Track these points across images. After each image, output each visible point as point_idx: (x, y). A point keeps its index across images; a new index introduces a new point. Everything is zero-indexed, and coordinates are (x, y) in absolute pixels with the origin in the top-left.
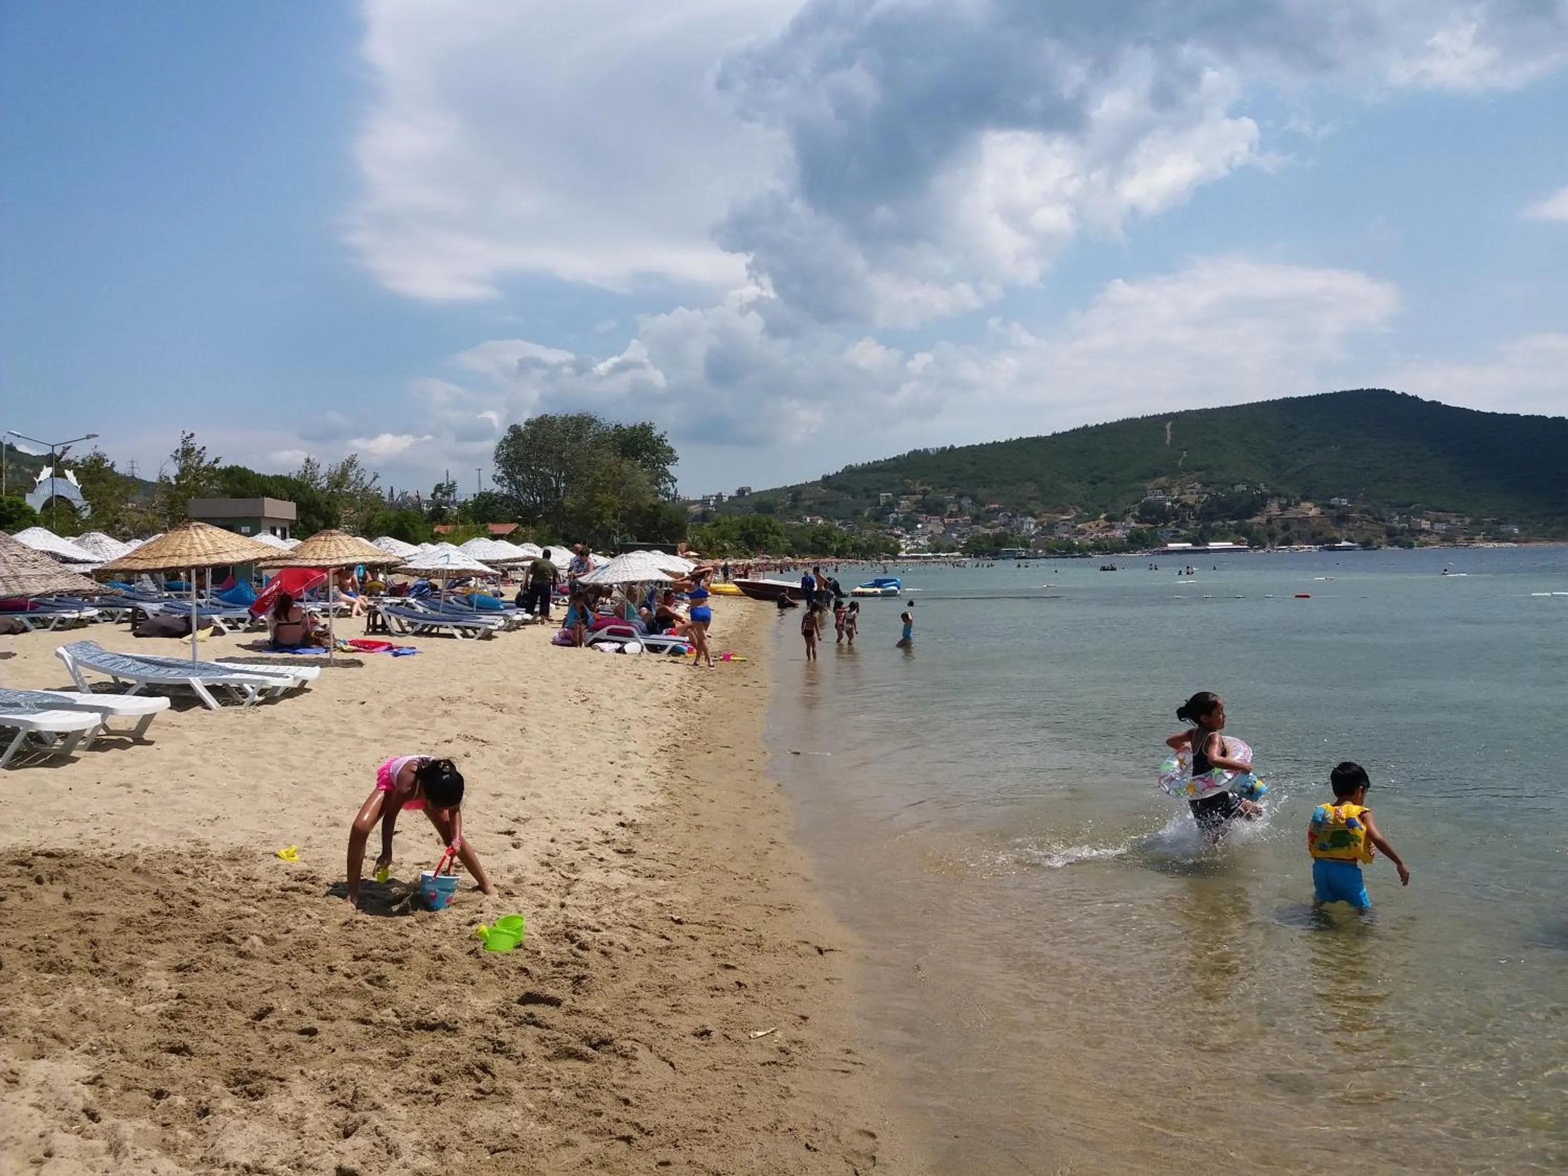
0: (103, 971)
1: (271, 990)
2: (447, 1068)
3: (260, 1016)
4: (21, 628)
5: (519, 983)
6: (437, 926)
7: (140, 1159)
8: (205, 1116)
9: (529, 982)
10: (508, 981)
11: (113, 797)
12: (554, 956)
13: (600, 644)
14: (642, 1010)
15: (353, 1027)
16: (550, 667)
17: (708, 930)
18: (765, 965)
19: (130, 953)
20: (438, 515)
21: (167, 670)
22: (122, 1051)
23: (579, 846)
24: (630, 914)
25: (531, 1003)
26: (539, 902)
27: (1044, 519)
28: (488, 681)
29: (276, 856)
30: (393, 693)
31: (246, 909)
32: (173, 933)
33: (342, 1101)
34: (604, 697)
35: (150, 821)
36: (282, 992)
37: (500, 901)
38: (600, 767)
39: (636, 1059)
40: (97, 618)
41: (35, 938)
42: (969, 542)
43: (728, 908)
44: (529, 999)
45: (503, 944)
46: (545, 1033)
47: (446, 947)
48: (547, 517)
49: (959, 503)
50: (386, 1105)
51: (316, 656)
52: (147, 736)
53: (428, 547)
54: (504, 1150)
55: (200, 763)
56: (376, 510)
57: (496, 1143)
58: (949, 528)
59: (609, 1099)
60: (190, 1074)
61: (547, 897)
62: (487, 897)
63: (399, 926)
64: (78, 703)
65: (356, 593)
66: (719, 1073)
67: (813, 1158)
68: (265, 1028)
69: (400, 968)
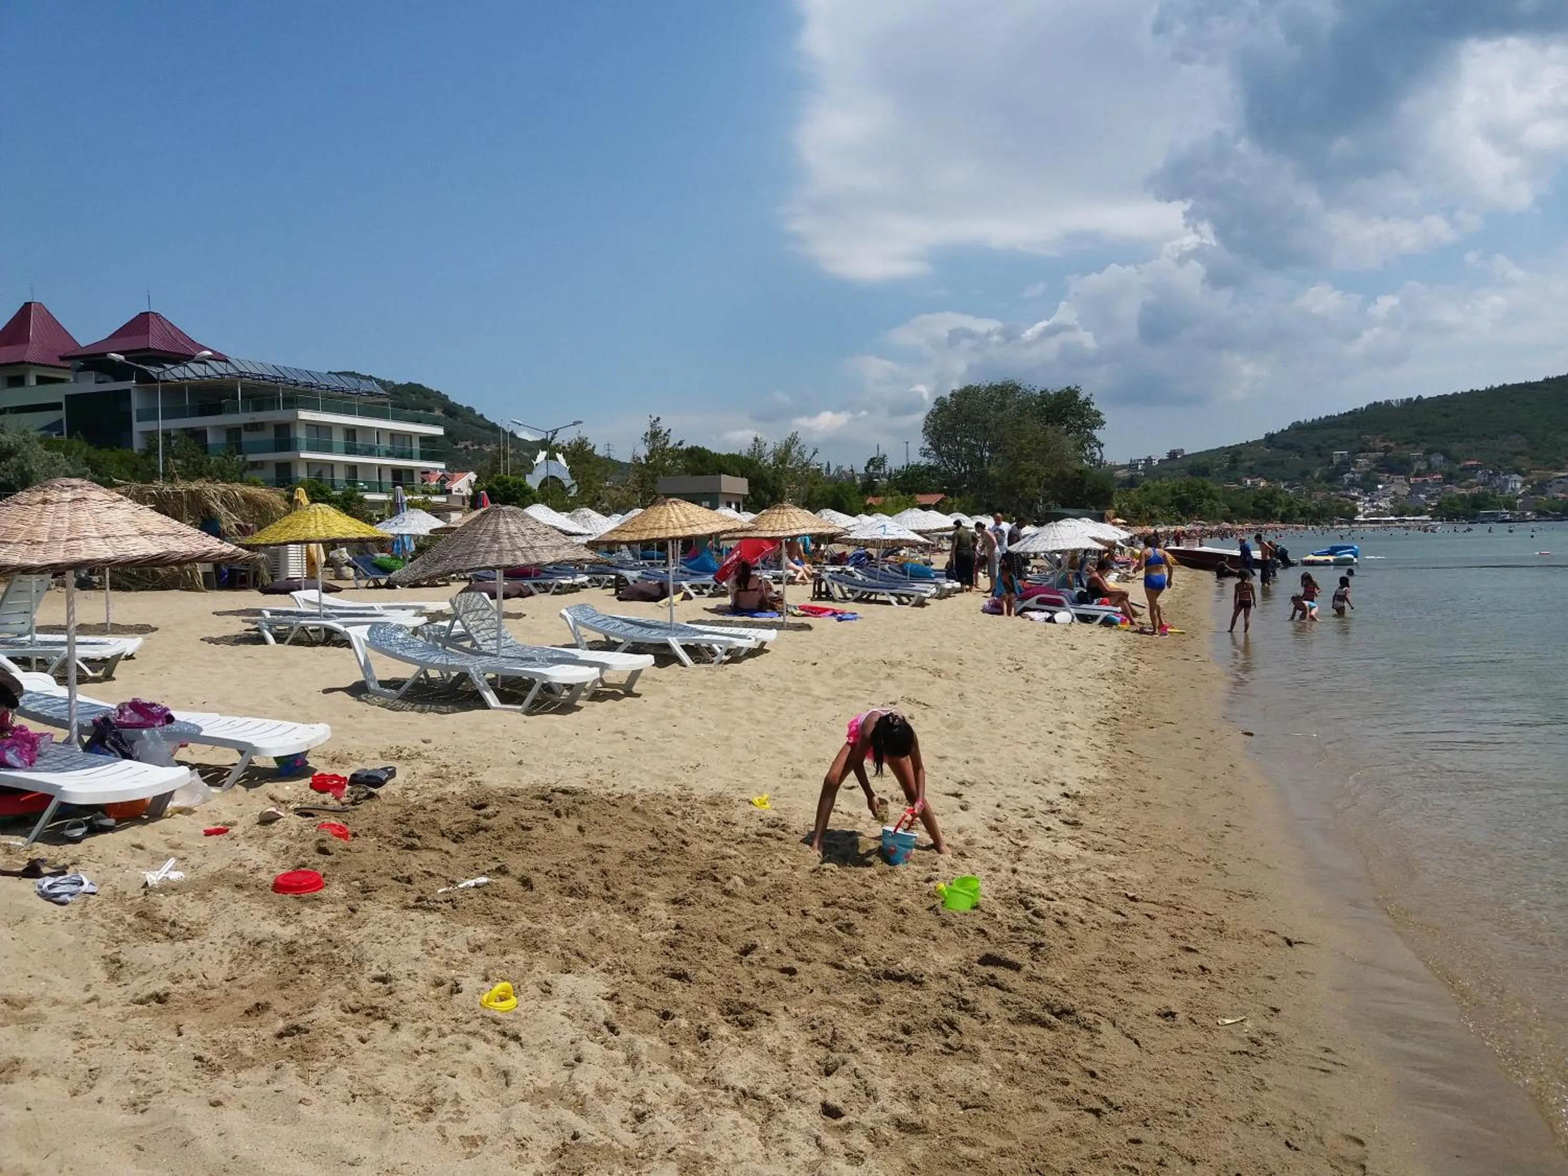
0: (613, 898)
1: (753, 928)
2: (916, 1020)
3: (746, 951)
4: (528, 592)
5: (977, 944)
6: (897, 880)
7: (654, 1073)
8: (705, 1040)
9: (987, 944)
10: (968, 941)
11: (611, 742)
12: (1010, 920)
13: (1031, 614)
14: (1103, 985)
15: (828, 971)
16: (982, 635)
17: (1165, 910)
18: (1229, 952)
19: (635, 884)
20: (869, 487)
21: (649, 630)
22: (633, 973)
23: (1024, 813)
24: (1083, 886)
25: (992, 965)
26: (990, 865)
27: (1535, 476)
28: (925, 647)
29: (750, 803)
30: (840, 656)
31: (728, 850)
32: (668, 868)
33: (822, 1040)
34: (1038, 666)
35: (643, 766)
36: (764, 931)
37: (954, 861)
38: (1039, 736)
39: (1100, 1033)
40: (587, 584)
41: (557, 865)
42: (1439, 505)
43: (1184, 891)
44: (988, 960)
45: (961, 903)
46: (1008, 996)
47: (907, 902)
48: (971, 487)
49: (1427, 460)
50: (863, 1049)
51: (770, 620)
52: (635, 689)
53: (864, 519)
54: (975, 1107)
55: (680, 714)
56: (816, 484)
57: (966, 1098)
58: (1416, 489)
59: (1076, 1070)
60: (691, 1000)
61: (1000, 861)
62: (941, 856)
63: (862, 877)
64: (581, 658)
65: (801, 562)
66: (1186, 1056)
67: (1294, 1157)
68: (751, 964)
69: (866, 918)
